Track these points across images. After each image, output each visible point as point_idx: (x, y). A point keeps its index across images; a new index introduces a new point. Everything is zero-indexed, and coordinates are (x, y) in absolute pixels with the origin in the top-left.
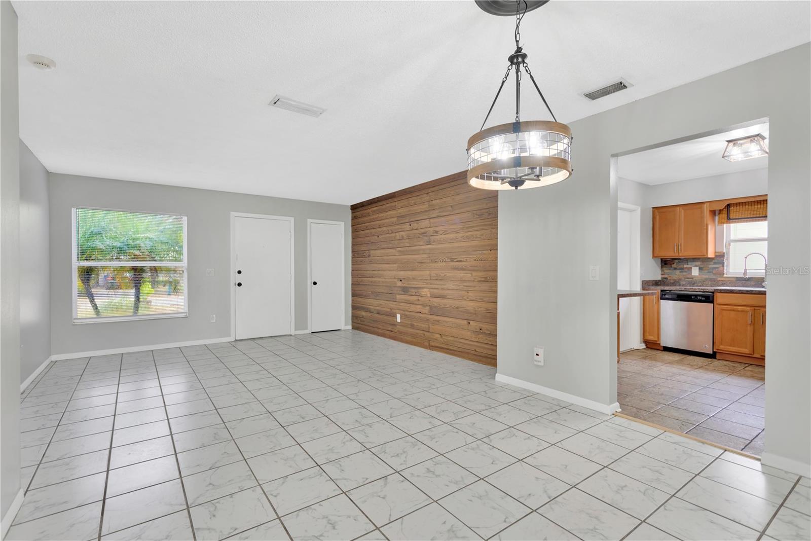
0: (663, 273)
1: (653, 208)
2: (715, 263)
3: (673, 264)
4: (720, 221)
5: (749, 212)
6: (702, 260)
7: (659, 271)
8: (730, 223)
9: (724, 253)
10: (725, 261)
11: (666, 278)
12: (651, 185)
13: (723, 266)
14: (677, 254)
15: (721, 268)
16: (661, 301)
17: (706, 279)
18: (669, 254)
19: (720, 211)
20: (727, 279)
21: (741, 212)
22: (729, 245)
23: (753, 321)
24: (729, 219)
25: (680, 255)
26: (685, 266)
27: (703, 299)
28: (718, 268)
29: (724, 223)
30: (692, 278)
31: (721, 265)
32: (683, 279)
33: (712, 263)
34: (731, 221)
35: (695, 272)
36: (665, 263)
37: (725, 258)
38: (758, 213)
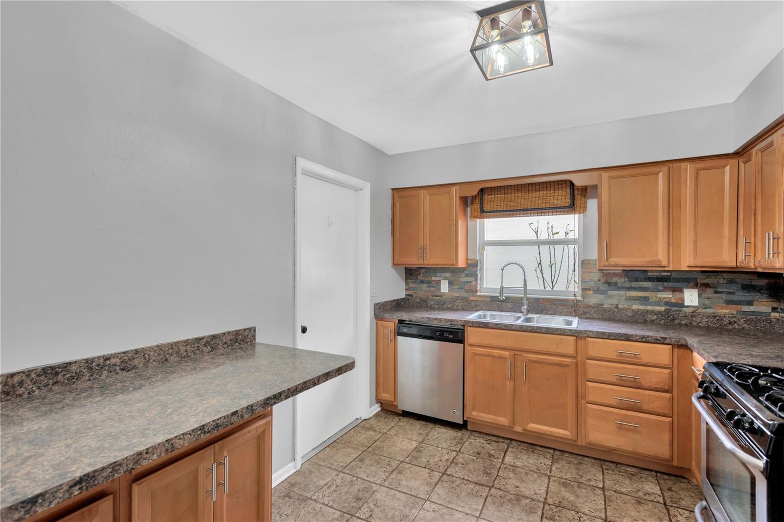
0: (408, 288)
1: (393, 189)
2: (467, 275)
3: (420, 274)
4: (473, 215)
5: (505, 203)
6: (453, 271)
7: (402, 284)
8: (483, 218)
9: (477, 261)
10: (478, 273)
11: (411, 296)
12: (389, 154)
13: (476, 280)
14: (421, 262)
15: (473, 283)
16: (398, 337)
17: (457, 298)
18: (414, 261)
19: (474, 198)
20: (480, 299)
21: (495, 201)
22: (483, 249)
23: (513, 373)
24: (484, 213)
25: (425, 262)
26: (433, 278)
27: (451, 336)
28: (470, 282)
29: (477, 217)
30: (441, 296)
31: (474, 278)
32: (431, 297)
33: (463, 275)
34: (485, 214)
35: (444, 287)
36: (410, 273)
37: (479, 268)
38: (515, 204)
